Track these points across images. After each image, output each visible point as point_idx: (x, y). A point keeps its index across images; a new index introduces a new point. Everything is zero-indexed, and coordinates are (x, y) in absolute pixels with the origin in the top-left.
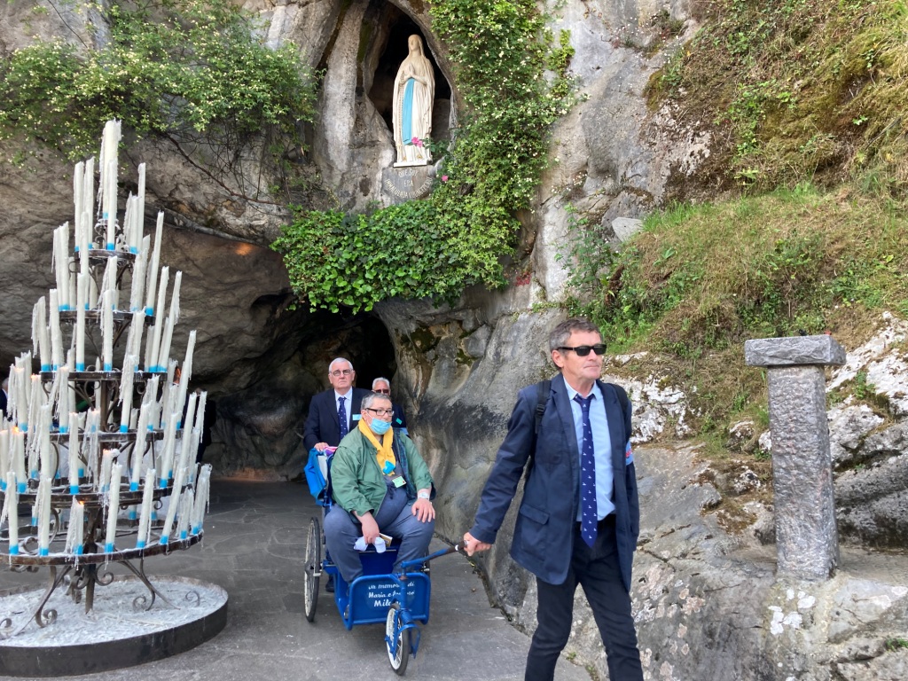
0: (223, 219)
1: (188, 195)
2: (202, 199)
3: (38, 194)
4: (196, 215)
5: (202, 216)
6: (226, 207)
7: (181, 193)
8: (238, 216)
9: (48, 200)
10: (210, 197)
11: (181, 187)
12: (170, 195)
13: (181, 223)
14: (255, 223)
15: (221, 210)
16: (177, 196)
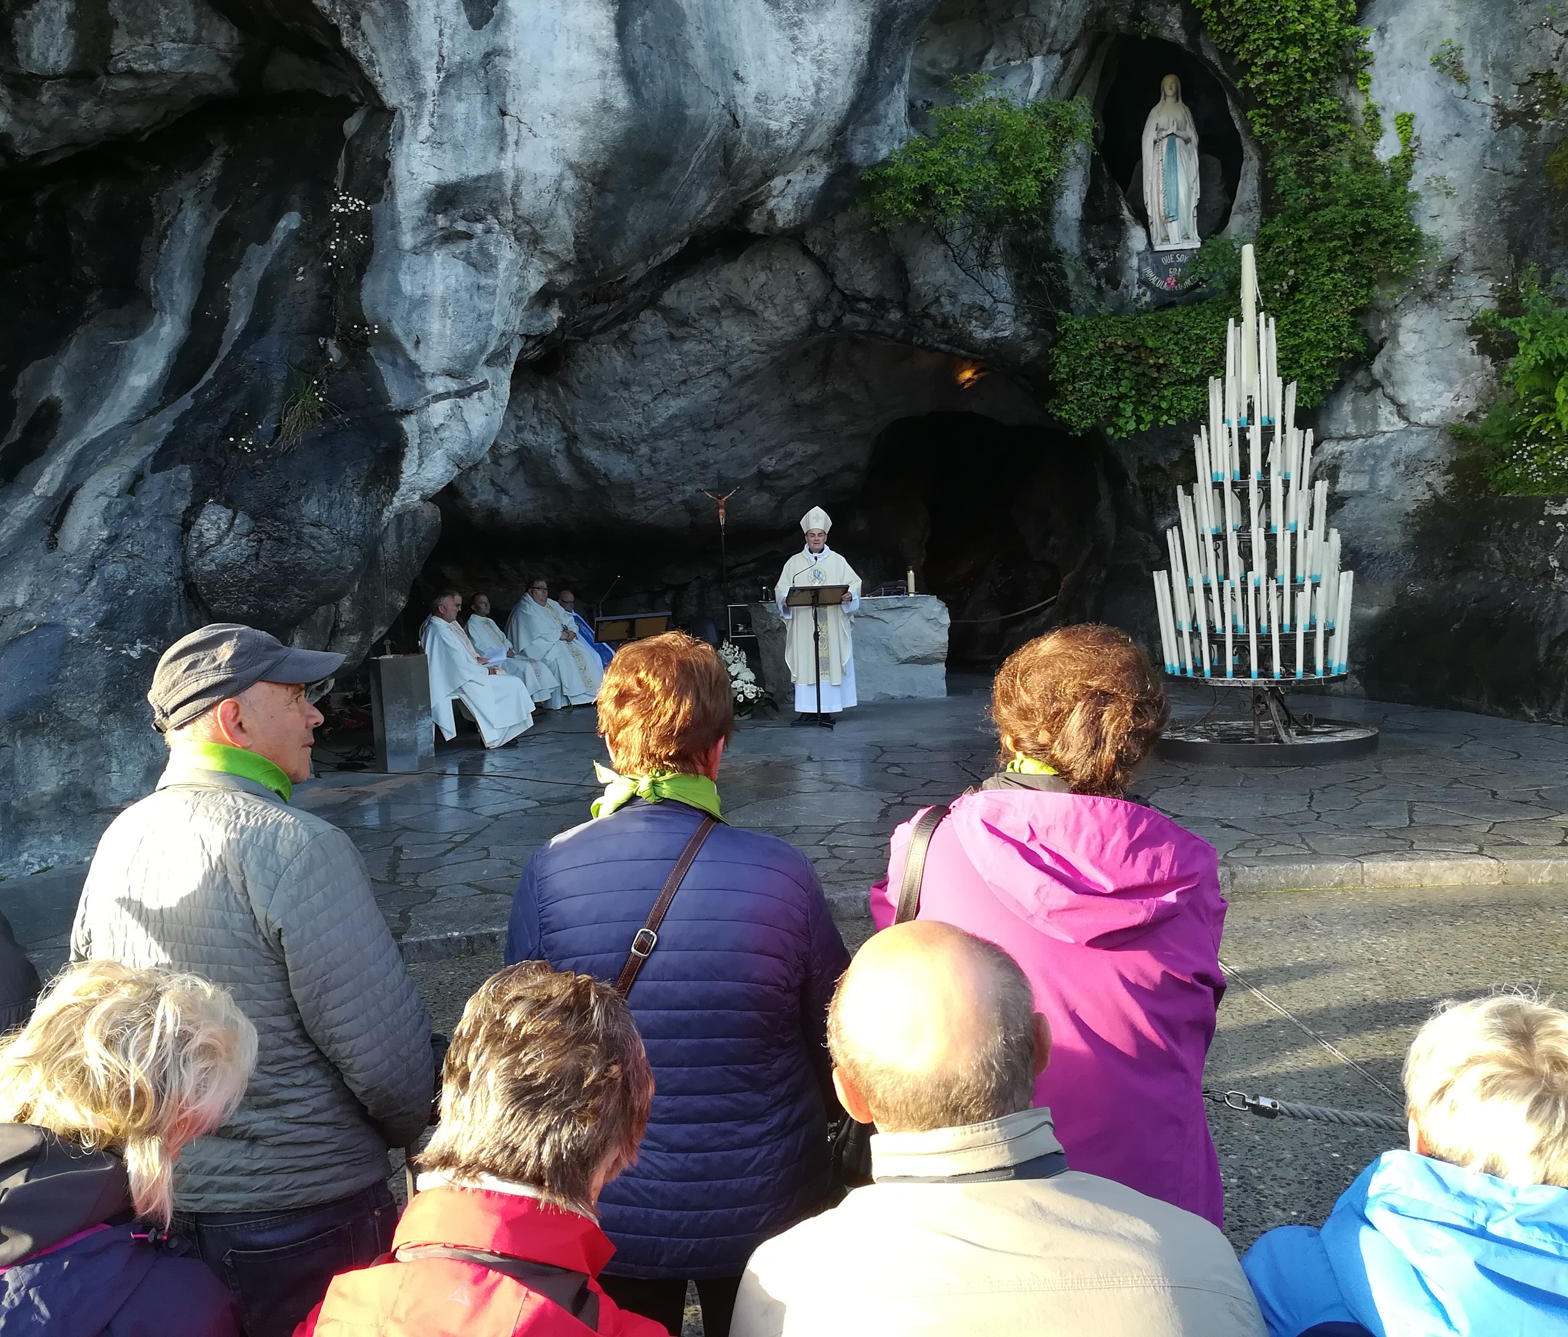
0: (971, 333)
1: (948, 308)
2: (957, 312)
3: (774, 318)
4: (940, 330)
5: (947, 332)
6: (976, 319)
7: (941, 306)
8: (985, 329)
9: (779, 325)
10: (965, 308)
11: (942, 299)
12: (923, 310)
13: (921, 340)
14: (1000, 334)
15: (970, 322)
16: (933, 310)
